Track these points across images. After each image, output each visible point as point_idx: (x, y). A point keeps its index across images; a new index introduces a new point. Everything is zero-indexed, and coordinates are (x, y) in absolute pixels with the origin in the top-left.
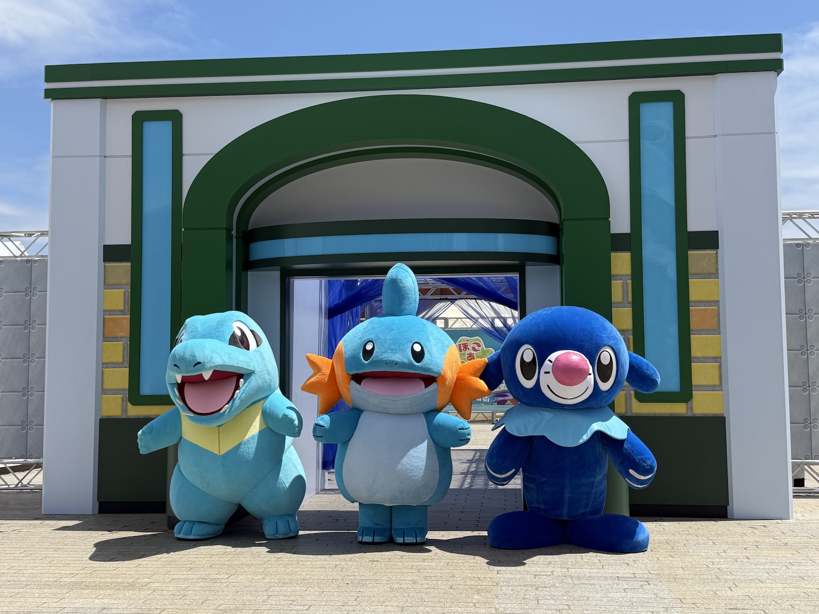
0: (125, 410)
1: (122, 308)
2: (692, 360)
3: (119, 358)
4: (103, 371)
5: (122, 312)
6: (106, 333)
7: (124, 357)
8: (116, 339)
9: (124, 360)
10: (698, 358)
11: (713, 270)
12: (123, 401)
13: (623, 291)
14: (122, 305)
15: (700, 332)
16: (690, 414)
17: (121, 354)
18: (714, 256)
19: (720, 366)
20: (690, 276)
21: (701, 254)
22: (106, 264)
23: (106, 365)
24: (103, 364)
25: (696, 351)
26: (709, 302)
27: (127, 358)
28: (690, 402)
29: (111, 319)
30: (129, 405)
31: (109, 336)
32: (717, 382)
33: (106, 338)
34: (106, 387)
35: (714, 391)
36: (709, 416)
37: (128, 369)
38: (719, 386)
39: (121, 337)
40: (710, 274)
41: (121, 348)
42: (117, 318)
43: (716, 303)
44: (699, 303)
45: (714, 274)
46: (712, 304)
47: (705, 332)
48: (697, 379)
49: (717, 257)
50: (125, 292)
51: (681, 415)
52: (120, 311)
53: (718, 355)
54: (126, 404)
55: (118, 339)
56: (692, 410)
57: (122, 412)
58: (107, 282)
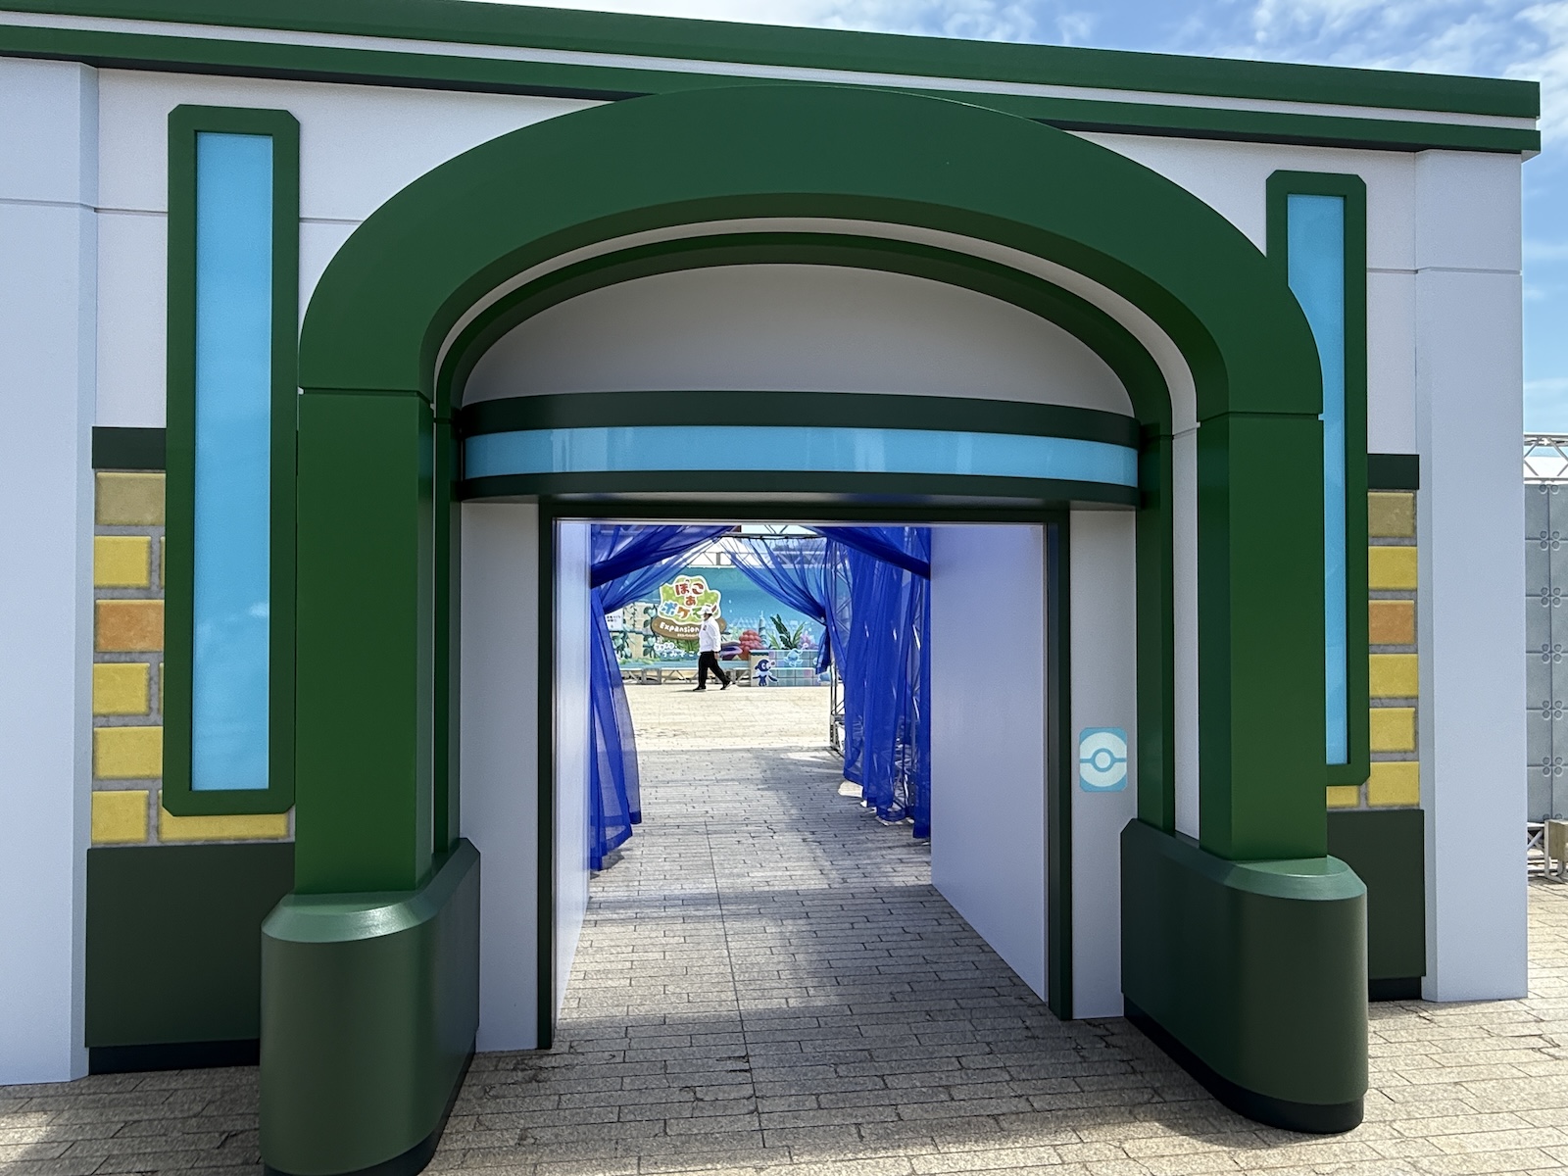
0: (154, 828)
1: (144, 582)
2: (1371, 702)
3: (136, 703)
4: (95, 734)
5: (146, 592)
6: (102, 641)
7: (149, 700)
8: (130, 656)
9: (150, 708)
10: (1380, 699)
11: (1408, 531)
12: (149, 805)
14: (145, 573)
15: (1384, 649)
16: (1363, 808)
17: (142, 692)
18: (1410, 502)
19: (1416, 712)
20: (1370, 541)
21: (1389, 498)
22: (102, 474)
24: (95, 716)
25: (1377, 687)
26: (1400, 590)
27: (158, 703)
28: (1364, 784)
29: (115, 608)
30: (165, 813)
31: (110, 648)
33: (101, 655)
34: (102, 773)
35: (1405, 761)
36: (1396, 808)
37: (162, 728)
38: (1412, 752)
39: (142, 653)
40: (1402, 537)
41: (144, 677)
42: (131, 606)
43: (1413, 593)
44: (1385, 592)
45: (1409, 538)
46: (1406, 595)
47: (1392, 649)
48: (1378, 740)
49: (1415, 505)
50: (150, 545)
51: (1351, 810)
52: (138, 588)
53: (1412, 693)
54: (158, 814)
55: (135, 656)
56: (1367, 798)
57: (148, 832)
58: (104, 518)
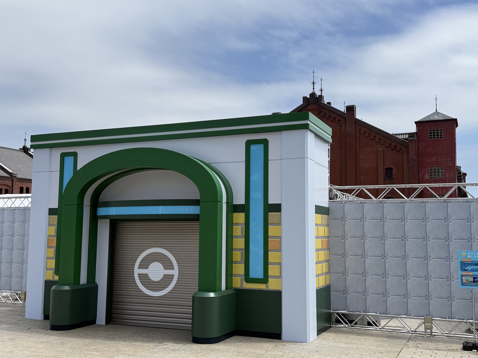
0: (53, 277)
1: (54, 234)
2: (269, 264)
3: (52, 256)
4: (47, 261)
5: (54, 236)
6: (48, 245)
7: (54, 255)
8: (51, 247)
9: (54, 256)
10: (271, 263)
11: (279, 222)
12: (53, 273)
13: (241, 231)
14: (54, 233)
15: (272, 251)
16: (267, 289)
17: (53, 254)
18: (279, 215)
19: (280, 267)
20: (269, 224)
21: (274, 214)
22: (50, 216)
23: (48, 258)
24: (47, 257)
25: (270, 260)
26: (277, 237)
27: (55, 256)
28: (267, 283)
29: (50, 239)
30: (55, 275)
31: (50, 246)
32: (279, 275)
33: (48, 247)
34: (48, 267)
35: (278, 279)
36: (275, 290)
37: (55, 260)
38: (280, 276)
39: (53, 247)
40: (277, 224)
41: (53, 251)
42: (52, 239)
43: (280, 237)
44: (273, 237)
45: (279, 224)
46: (278, 238)
47: (275, 251)
48: (270, 273)
49: (280, 216)
50: (55, 228)
51: (263, 290)
52: (53, 236)
53: (280, 262)
54: (54, 275)
55: (52, 247)
56: (268, 287)
57: (53, 278)
58: (50, 224)
